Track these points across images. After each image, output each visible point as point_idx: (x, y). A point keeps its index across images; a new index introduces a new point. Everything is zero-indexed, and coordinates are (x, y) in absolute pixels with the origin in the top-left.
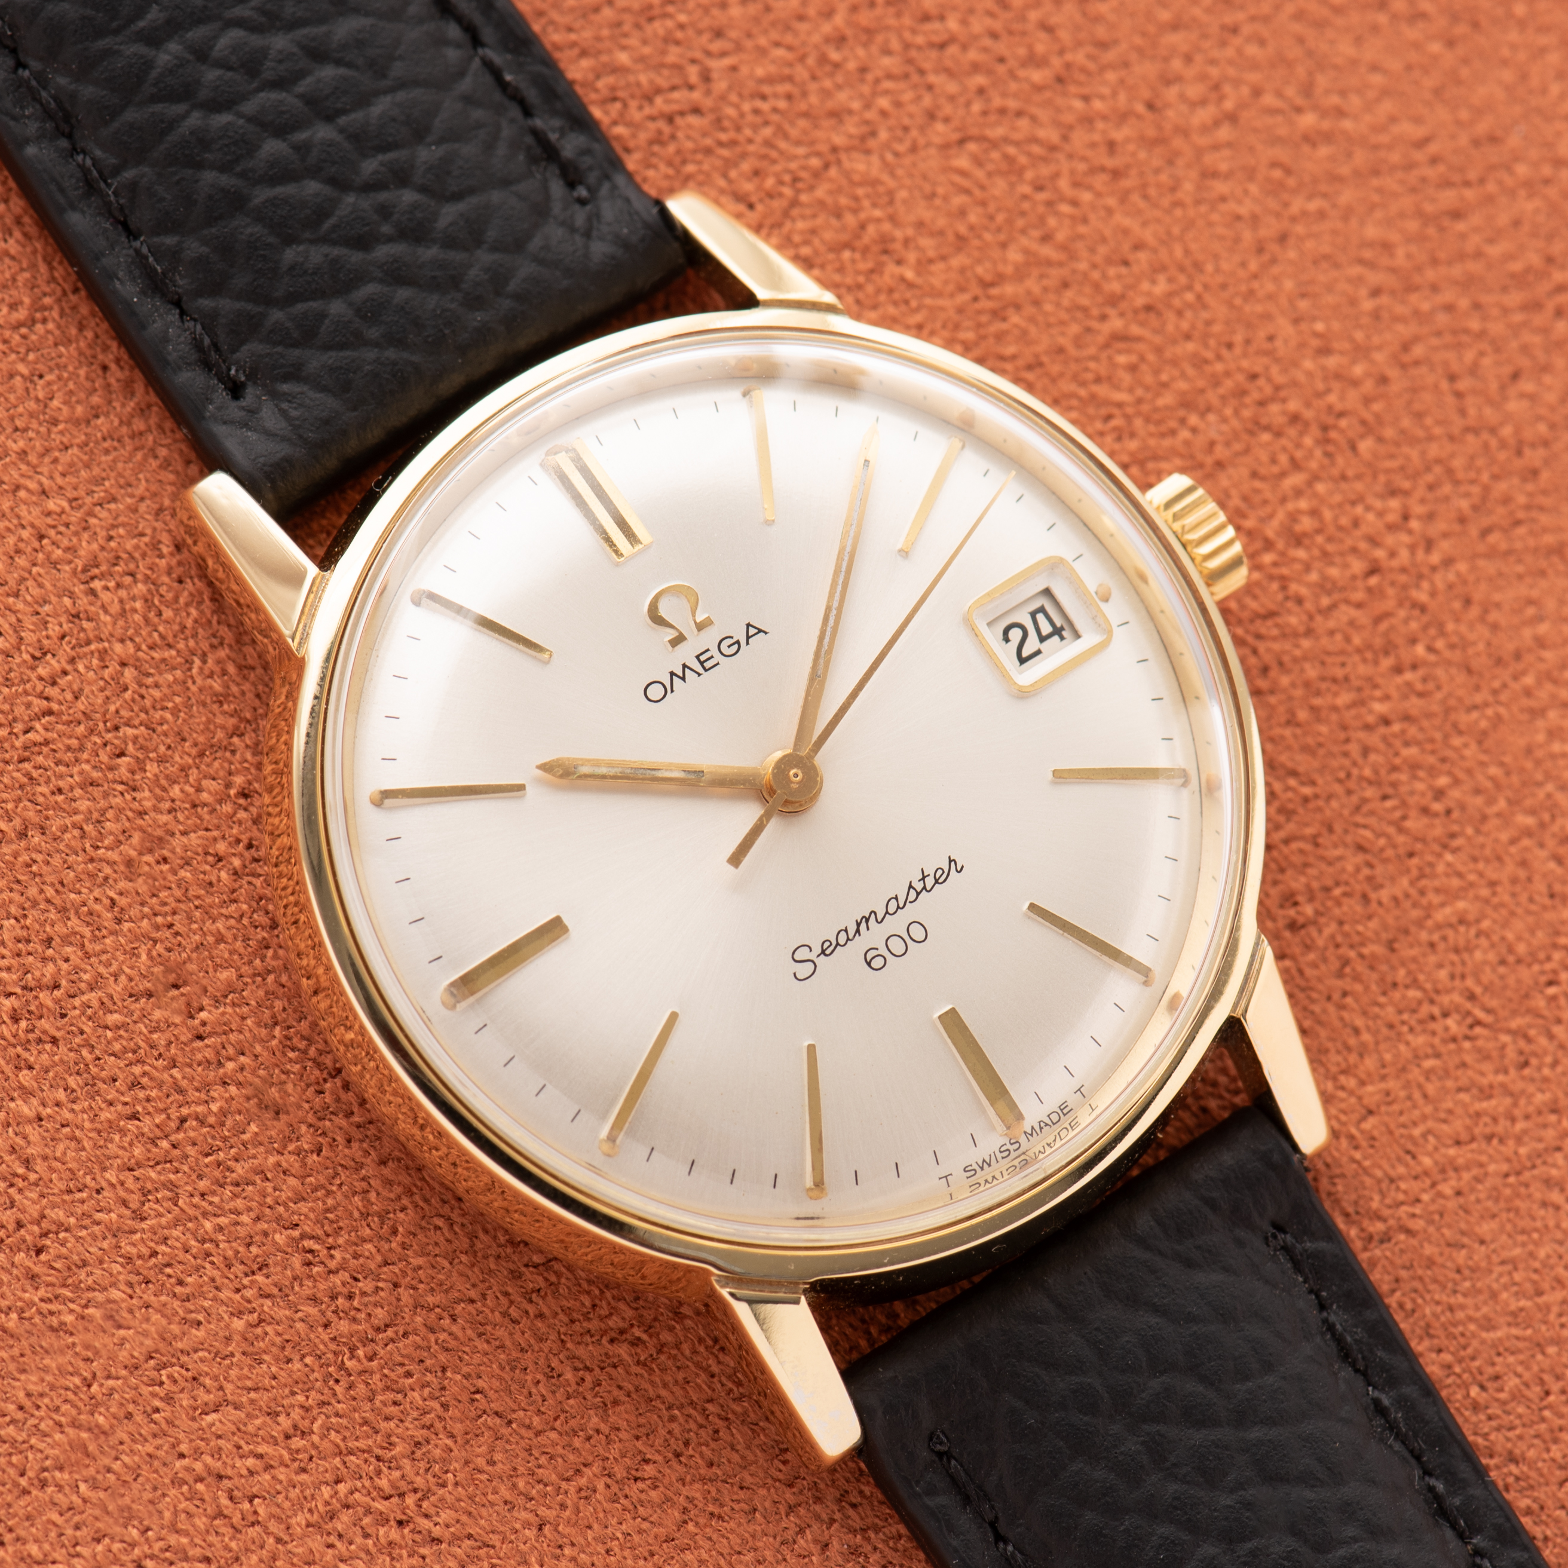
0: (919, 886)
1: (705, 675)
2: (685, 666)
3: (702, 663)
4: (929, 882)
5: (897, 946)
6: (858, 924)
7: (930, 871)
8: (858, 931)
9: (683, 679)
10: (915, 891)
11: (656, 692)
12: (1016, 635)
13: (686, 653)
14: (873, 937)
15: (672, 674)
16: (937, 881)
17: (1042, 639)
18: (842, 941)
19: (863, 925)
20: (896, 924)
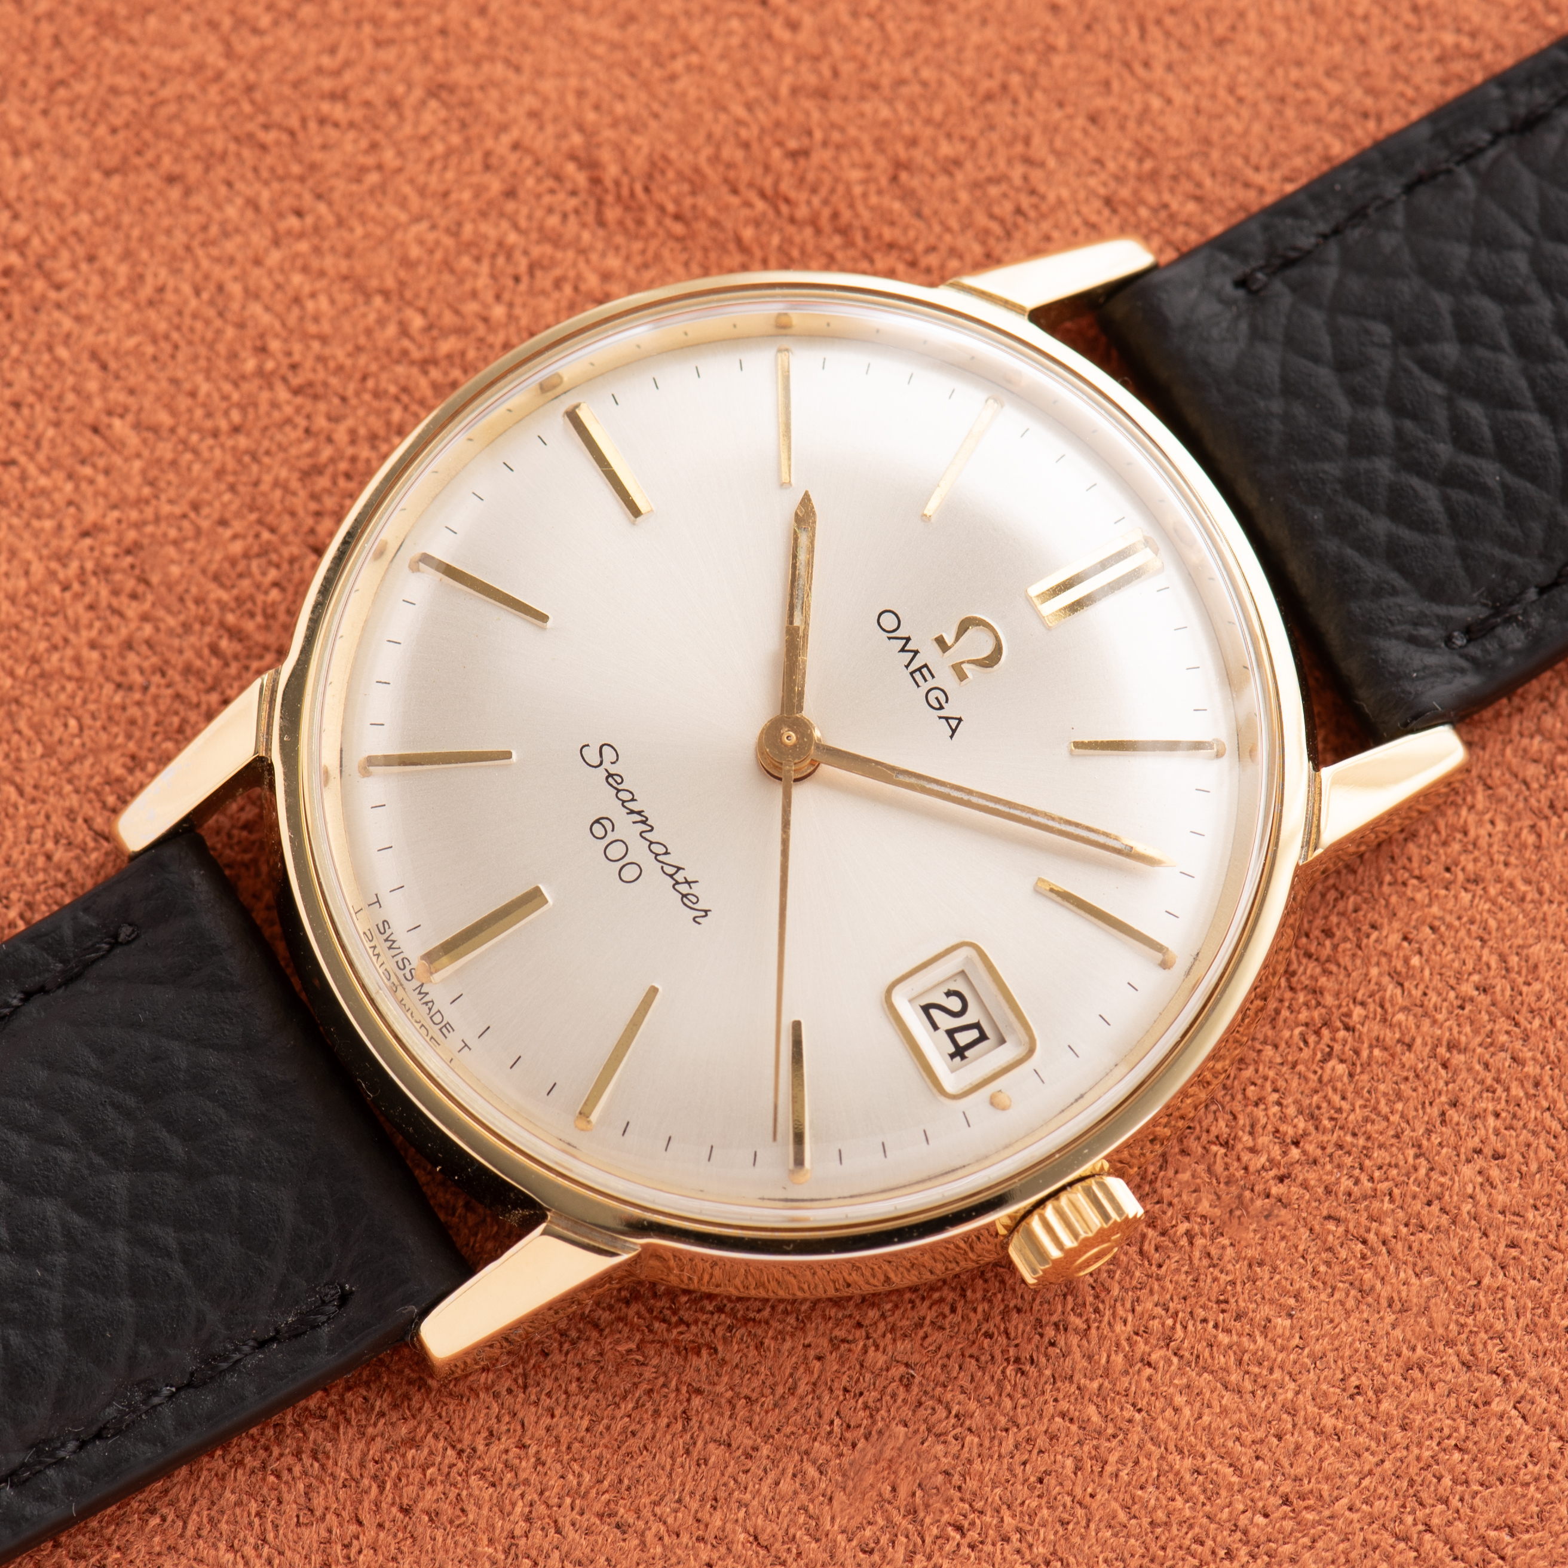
0: (679, 877)
1: (907, 673)
2: (916, 652)
3: (919, 669)
4: (684, 889)
5: (616, 851)
6: (639, 813)
7: (696, 889)
8: (632, 812)
9: (903, 650)
10: (674, 874)
11: (889, 621)
12: (955, 1004)
13: (929, 654)
14: (626, 828)
15: (908, 639)
16: (684, 896)
17: (951, 1033)
18: (621, 795)
19: (638, 818)
20: (639, 851)
